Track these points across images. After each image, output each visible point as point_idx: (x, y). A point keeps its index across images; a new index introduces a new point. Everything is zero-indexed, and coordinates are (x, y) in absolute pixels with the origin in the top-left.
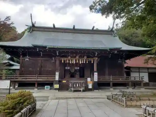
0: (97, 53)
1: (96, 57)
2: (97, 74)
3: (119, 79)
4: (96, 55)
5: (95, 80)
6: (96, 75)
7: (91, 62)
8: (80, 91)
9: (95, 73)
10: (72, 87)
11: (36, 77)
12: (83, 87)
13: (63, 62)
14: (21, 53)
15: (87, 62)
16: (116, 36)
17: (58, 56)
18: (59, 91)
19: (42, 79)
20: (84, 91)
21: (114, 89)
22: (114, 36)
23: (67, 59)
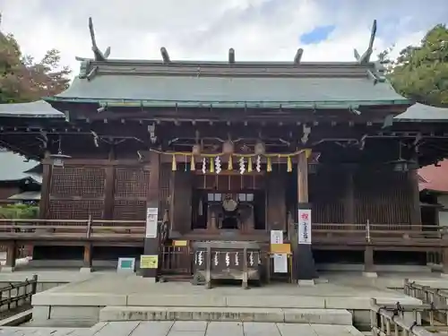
0: (307, 131)
1: (307, 146)
2: (310, 217)
3: (401, 236)
4: (305, 140)
5: (301, 240)
6: (305, 217)
7: (285, 166)
8: (238, 283)
9: (301, 212)
10: (203, 268)
11: (86, 224)
12: (249, 266)
13: (174, 168)
14: (45, 144)
15: (269, 169)
16: (382, 81)
17: (155, 146)
18: (157, 280)
19: (116, 232)
20: (252, 283)
21: (380, 274)
22: (376, 82)
23: (189, 157)
